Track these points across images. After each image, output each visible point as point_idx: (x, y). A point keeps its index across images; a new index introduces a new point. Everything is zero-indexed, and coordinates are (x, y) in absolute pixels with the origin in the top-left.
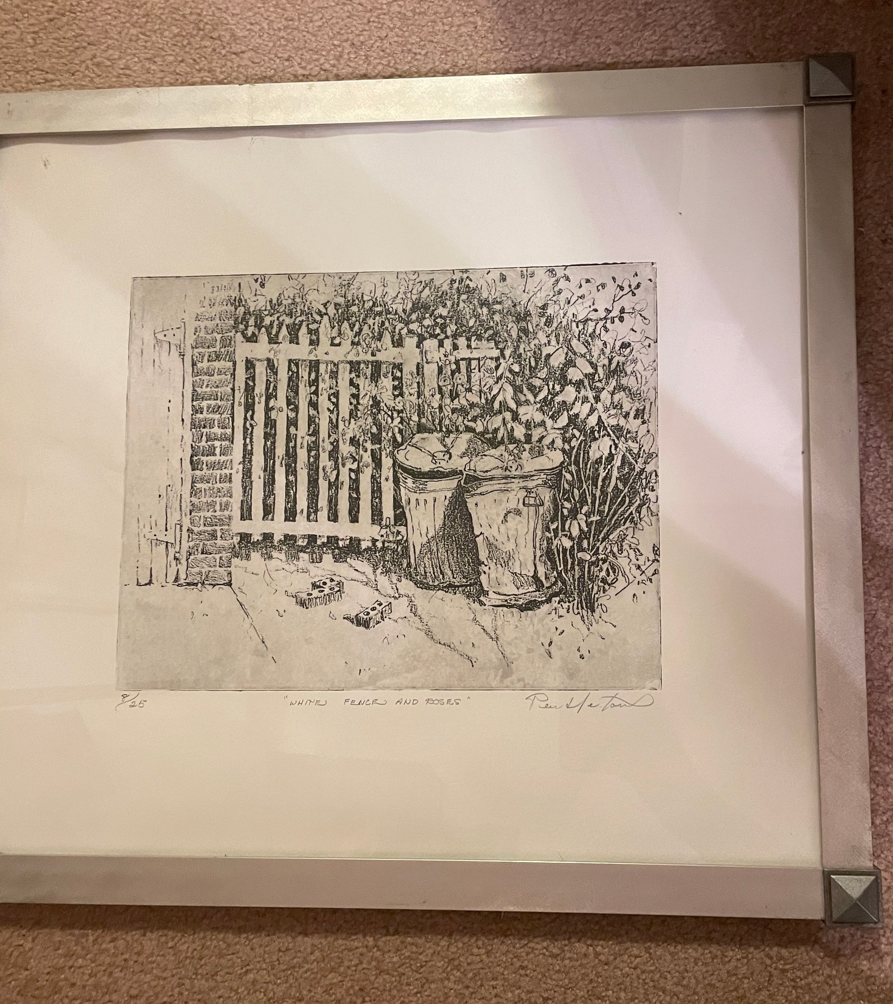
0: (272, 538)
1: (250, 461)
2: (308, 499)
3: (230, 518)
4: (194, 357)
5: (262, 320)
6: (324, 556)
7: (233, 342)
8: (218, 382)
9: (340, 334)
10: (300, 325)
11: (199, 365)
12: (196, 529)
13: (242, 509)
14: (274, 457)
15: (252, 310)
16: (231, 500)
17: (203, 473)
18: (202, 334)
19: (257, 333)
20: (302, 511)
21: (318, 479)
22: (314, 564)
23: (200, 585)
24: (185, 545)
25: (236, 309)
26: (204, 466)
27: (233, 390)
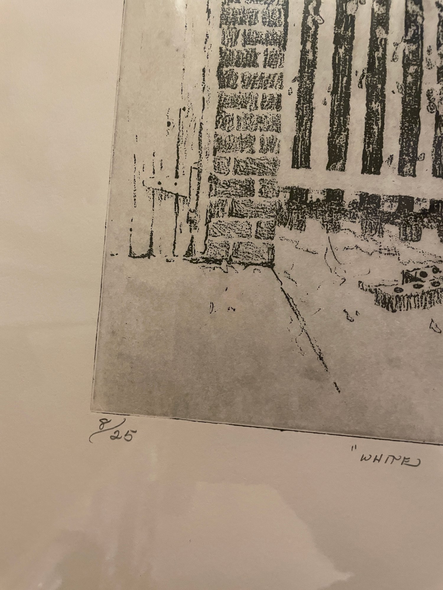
0: (342, 198)
1: (311, 77)
2: (401, 140)
3: (275, 163)
6: (425, 231)
12: (222, 178)
13: (295, 150)
14: (350, 72)
16: (279, 136)
17: (236, 91)
20: (391, 158)
21: (419, 109)
22: (407, 243)
23: (224, 263)
24: (205, 201)
26: (239, 81)
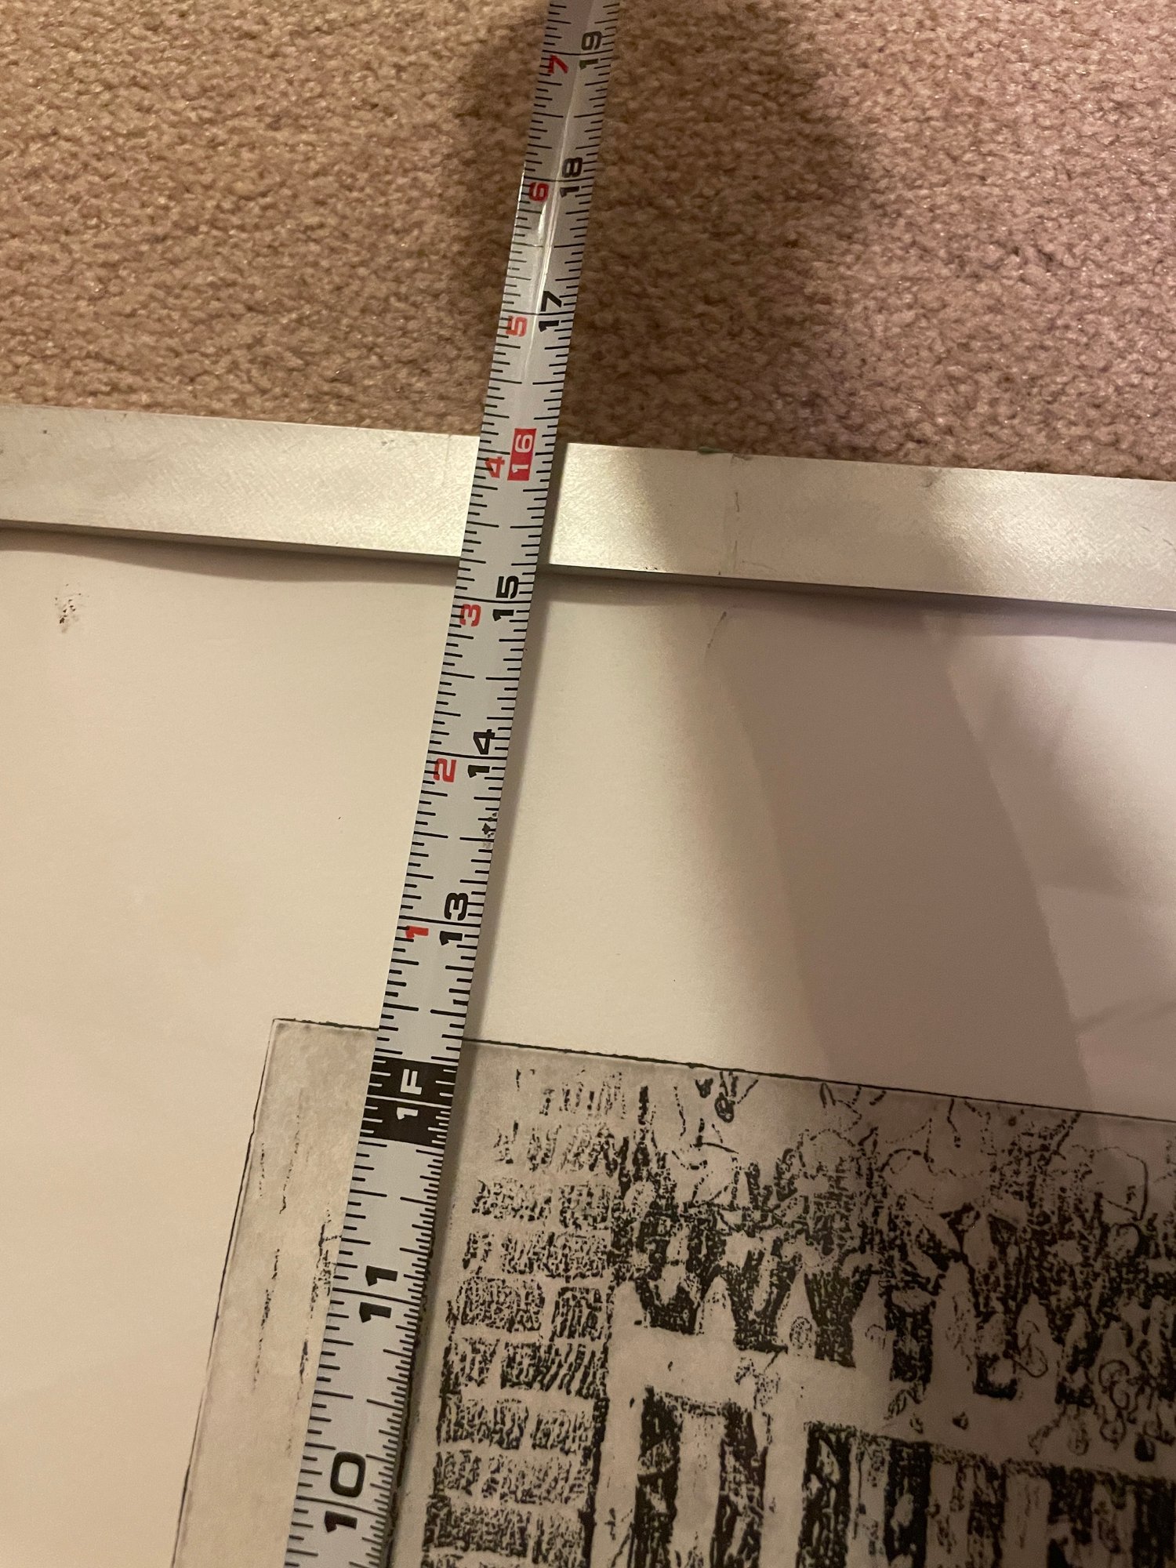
4: (454, 1358)
5: (717, 1246)
7: (601, 1317)
8: (531, 1478)
9: (1012, 1347)
10: (860, 1288)
11: (469, 1393)
15: (682, 1196)
18: (493, 1268)
19: (694, 1295)
25: (625, 1187)
27: (587, 1519)
